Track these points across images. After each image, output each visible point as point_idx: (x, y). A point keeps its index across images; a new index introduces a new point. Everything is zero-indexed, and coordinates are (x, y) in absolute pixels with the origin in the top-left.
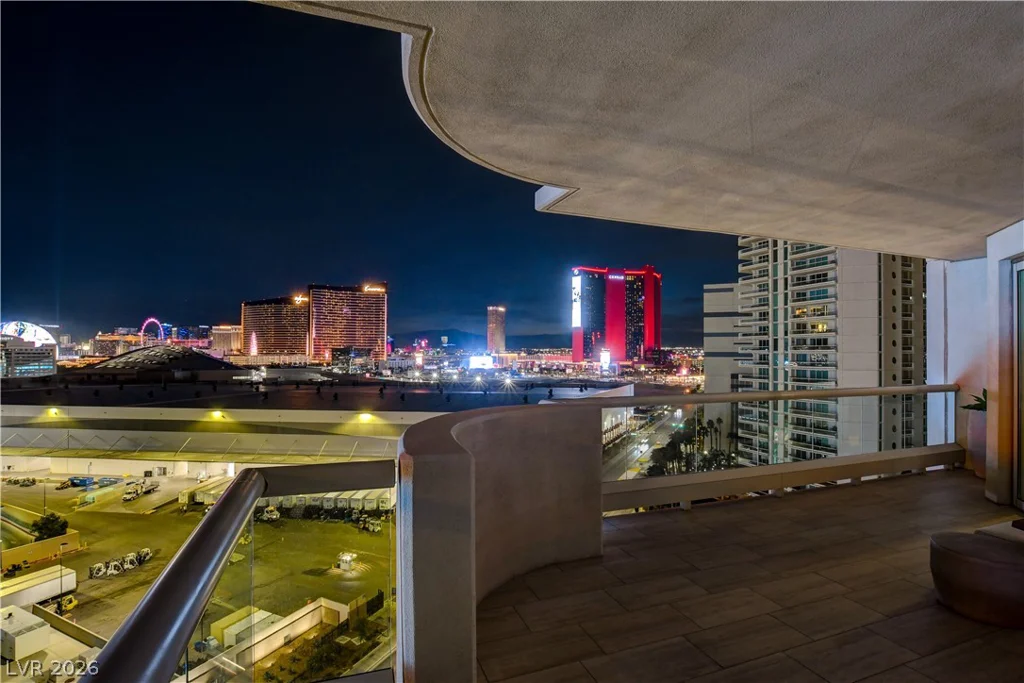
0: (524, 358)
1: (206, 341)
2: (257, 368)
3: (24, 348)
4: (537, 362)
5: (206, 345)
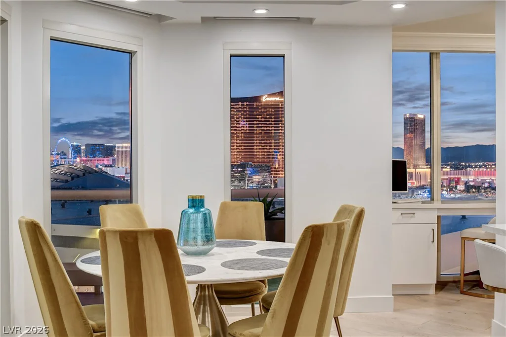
0: (447, 173)
1: (111, 158)
4: (464, 179)
5: (111, 163)
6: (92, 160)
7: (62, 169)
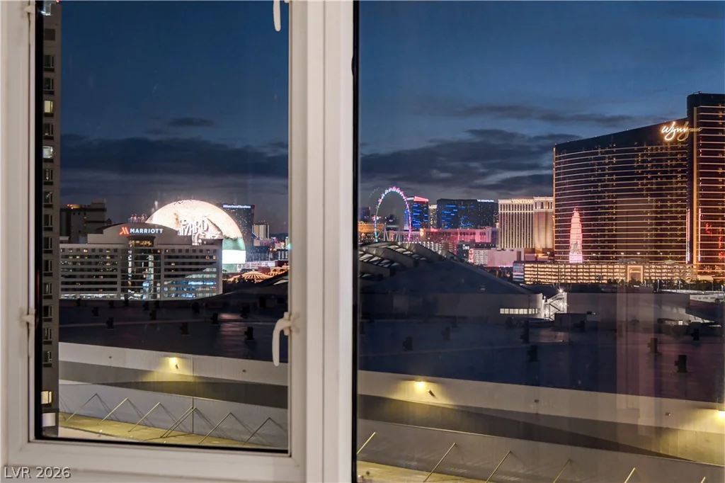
1: (488, 230)
2: (550, 292)
3: (177, 247)
5: (488, 239)
6: (449, 234)
7: (374, 252)
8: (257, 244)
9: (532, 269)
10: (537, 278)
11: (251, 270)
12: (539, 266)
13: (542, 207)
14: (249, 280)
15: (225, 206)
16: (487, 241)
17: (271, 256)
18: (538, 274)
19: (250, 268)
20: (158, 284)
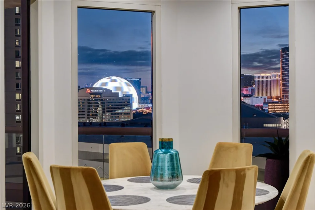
3: (112, 98)
8: (142, 96)
9: (272, 106)
10: (275, 110)
11: (141, 108)
12: (275, 105)
13: (275, 78)
14: (140, 113)
15: (128, 79)
16: (249, 94)
17: (149, 101)
18: (275, 109)
19: (140, 107)
20: (104, 115)
